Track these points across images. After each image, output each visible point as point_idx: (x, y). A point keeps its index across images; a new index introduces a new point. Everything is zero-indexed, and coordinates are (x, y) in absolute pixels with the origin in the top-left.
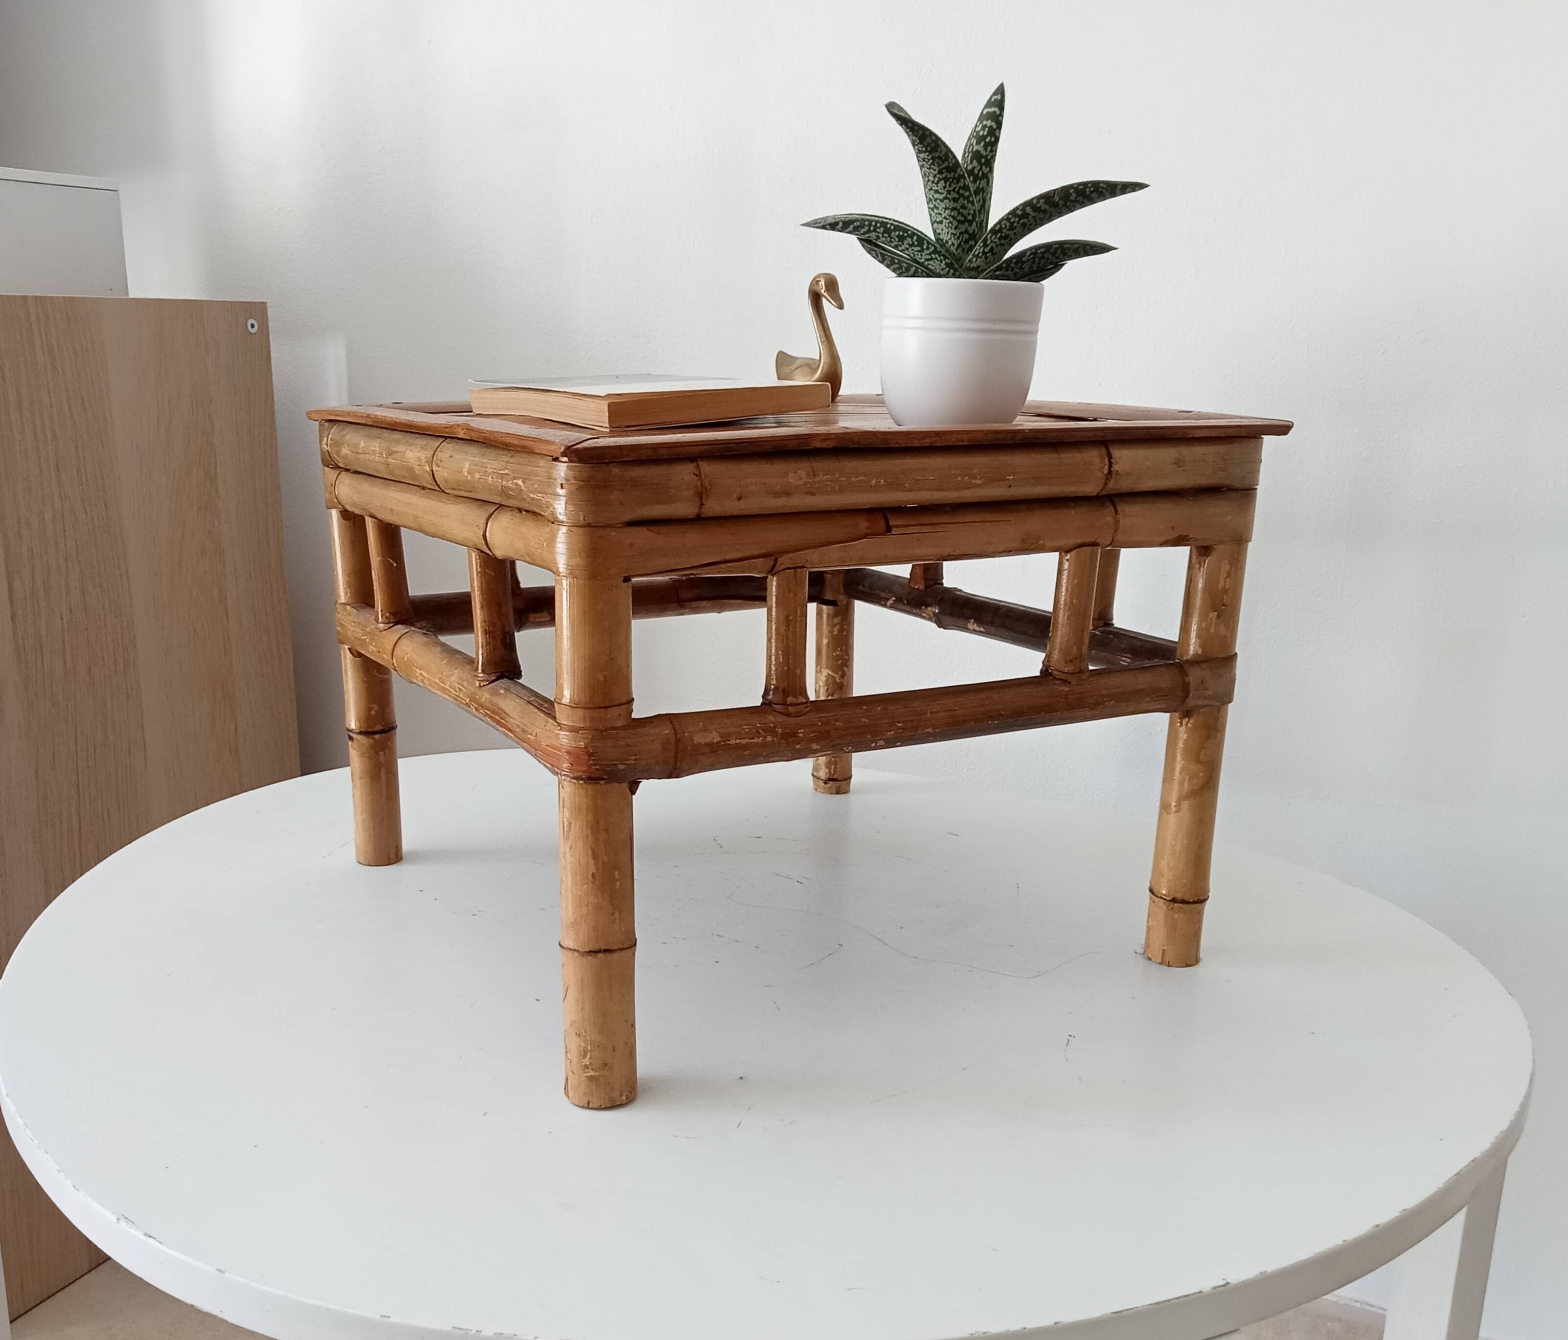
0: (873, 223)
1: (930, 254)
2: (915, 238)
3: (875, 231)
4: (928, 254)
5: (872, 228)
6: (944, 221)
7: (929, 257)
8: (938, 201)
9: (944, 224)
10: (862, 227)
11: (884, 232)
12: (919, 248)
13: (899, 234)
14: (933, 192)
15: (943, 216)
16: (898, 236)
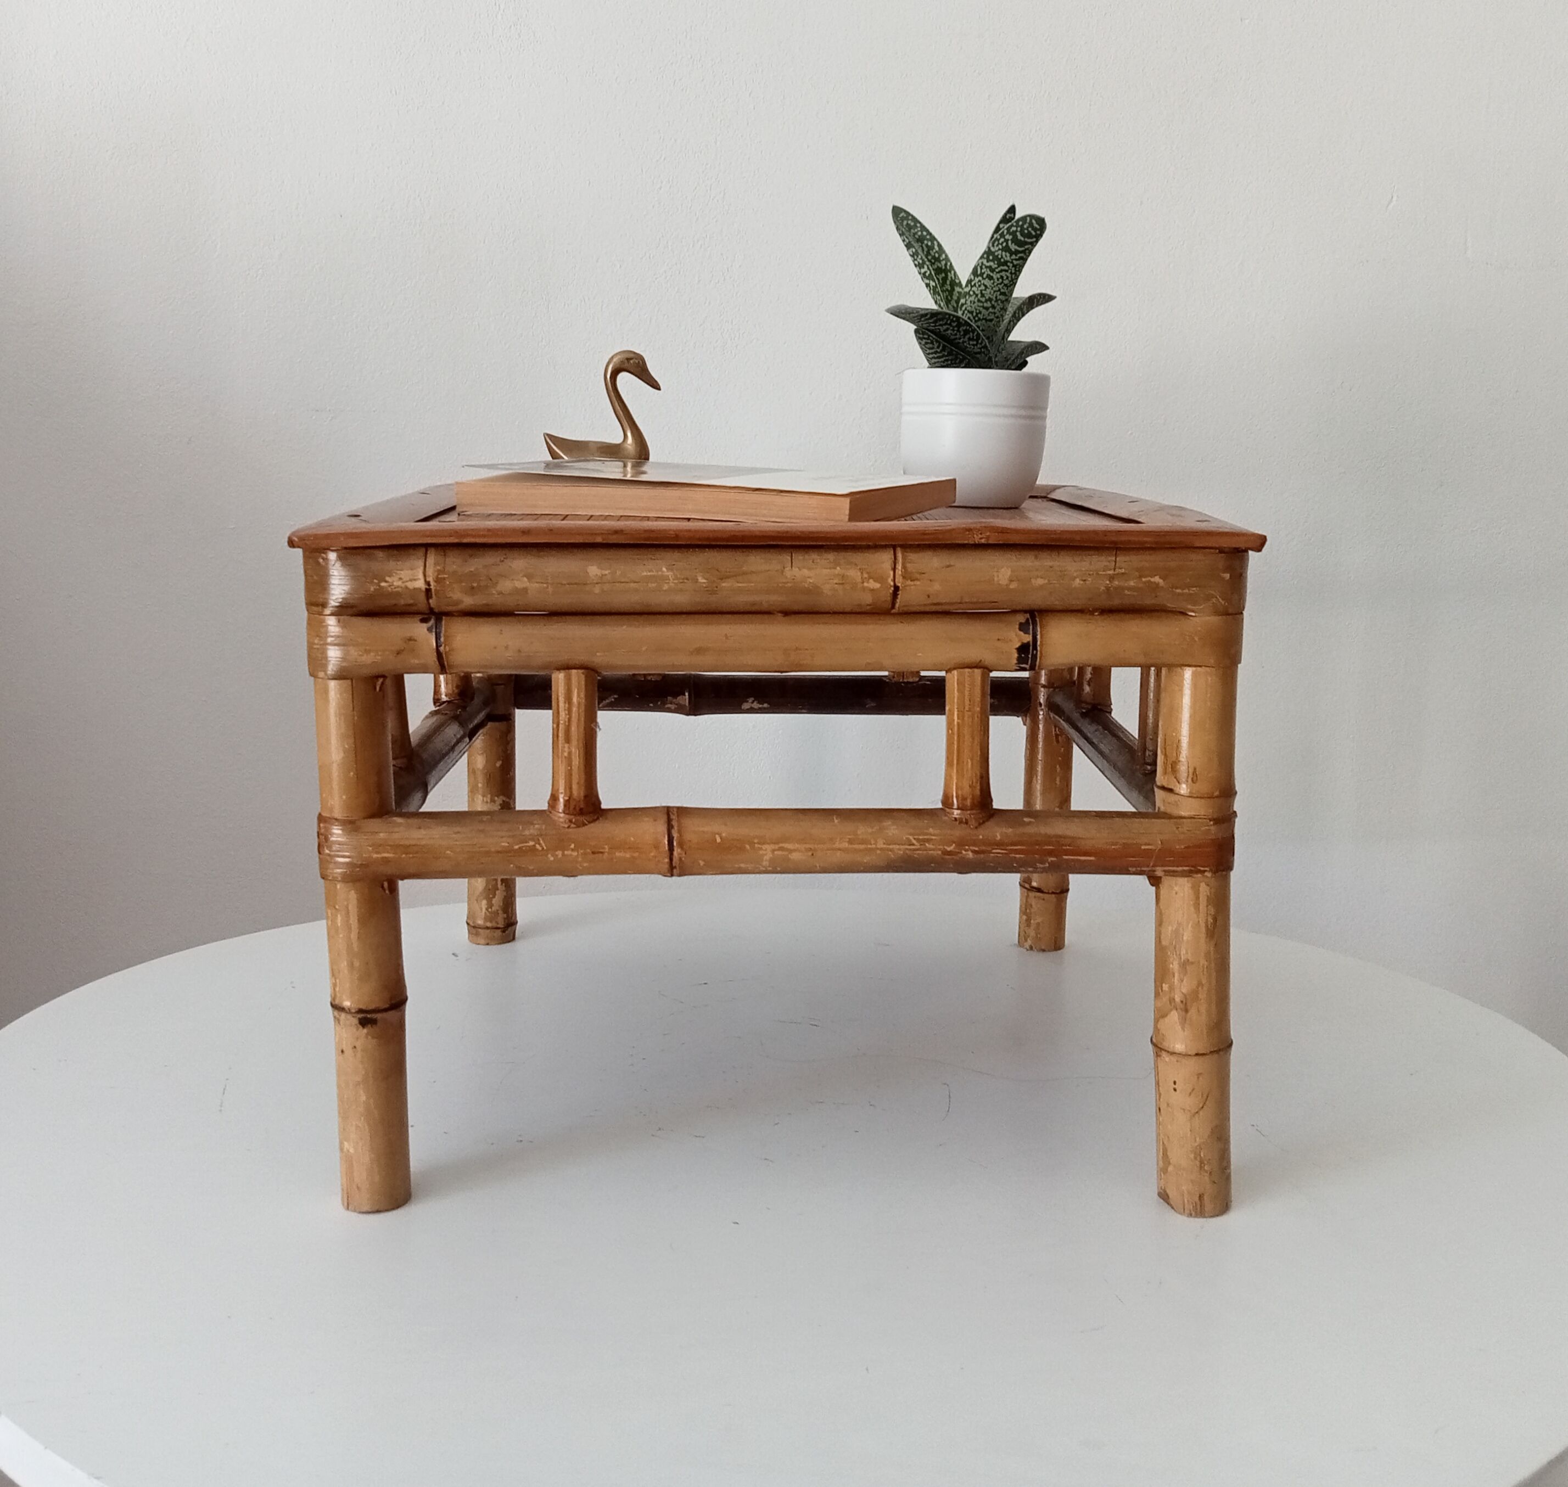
0: (952, 317)
1: (981, 349)
2: (975, 334)
3: (950, 324)
4: (979, 348)
5: (949, 322)
6: (995, 319)
7: (979, 350)
8: (999, 302)
9: (993, 322)
10: (942, 319)
11: (956, 326)
12: (975, 343)
13: (966, 329)
14: (999, 293)
15: (996, 315)
16: (964, 331)
